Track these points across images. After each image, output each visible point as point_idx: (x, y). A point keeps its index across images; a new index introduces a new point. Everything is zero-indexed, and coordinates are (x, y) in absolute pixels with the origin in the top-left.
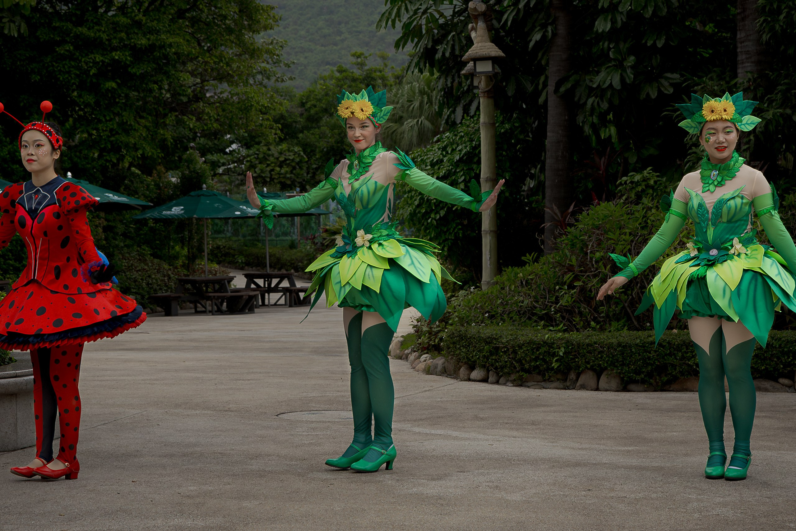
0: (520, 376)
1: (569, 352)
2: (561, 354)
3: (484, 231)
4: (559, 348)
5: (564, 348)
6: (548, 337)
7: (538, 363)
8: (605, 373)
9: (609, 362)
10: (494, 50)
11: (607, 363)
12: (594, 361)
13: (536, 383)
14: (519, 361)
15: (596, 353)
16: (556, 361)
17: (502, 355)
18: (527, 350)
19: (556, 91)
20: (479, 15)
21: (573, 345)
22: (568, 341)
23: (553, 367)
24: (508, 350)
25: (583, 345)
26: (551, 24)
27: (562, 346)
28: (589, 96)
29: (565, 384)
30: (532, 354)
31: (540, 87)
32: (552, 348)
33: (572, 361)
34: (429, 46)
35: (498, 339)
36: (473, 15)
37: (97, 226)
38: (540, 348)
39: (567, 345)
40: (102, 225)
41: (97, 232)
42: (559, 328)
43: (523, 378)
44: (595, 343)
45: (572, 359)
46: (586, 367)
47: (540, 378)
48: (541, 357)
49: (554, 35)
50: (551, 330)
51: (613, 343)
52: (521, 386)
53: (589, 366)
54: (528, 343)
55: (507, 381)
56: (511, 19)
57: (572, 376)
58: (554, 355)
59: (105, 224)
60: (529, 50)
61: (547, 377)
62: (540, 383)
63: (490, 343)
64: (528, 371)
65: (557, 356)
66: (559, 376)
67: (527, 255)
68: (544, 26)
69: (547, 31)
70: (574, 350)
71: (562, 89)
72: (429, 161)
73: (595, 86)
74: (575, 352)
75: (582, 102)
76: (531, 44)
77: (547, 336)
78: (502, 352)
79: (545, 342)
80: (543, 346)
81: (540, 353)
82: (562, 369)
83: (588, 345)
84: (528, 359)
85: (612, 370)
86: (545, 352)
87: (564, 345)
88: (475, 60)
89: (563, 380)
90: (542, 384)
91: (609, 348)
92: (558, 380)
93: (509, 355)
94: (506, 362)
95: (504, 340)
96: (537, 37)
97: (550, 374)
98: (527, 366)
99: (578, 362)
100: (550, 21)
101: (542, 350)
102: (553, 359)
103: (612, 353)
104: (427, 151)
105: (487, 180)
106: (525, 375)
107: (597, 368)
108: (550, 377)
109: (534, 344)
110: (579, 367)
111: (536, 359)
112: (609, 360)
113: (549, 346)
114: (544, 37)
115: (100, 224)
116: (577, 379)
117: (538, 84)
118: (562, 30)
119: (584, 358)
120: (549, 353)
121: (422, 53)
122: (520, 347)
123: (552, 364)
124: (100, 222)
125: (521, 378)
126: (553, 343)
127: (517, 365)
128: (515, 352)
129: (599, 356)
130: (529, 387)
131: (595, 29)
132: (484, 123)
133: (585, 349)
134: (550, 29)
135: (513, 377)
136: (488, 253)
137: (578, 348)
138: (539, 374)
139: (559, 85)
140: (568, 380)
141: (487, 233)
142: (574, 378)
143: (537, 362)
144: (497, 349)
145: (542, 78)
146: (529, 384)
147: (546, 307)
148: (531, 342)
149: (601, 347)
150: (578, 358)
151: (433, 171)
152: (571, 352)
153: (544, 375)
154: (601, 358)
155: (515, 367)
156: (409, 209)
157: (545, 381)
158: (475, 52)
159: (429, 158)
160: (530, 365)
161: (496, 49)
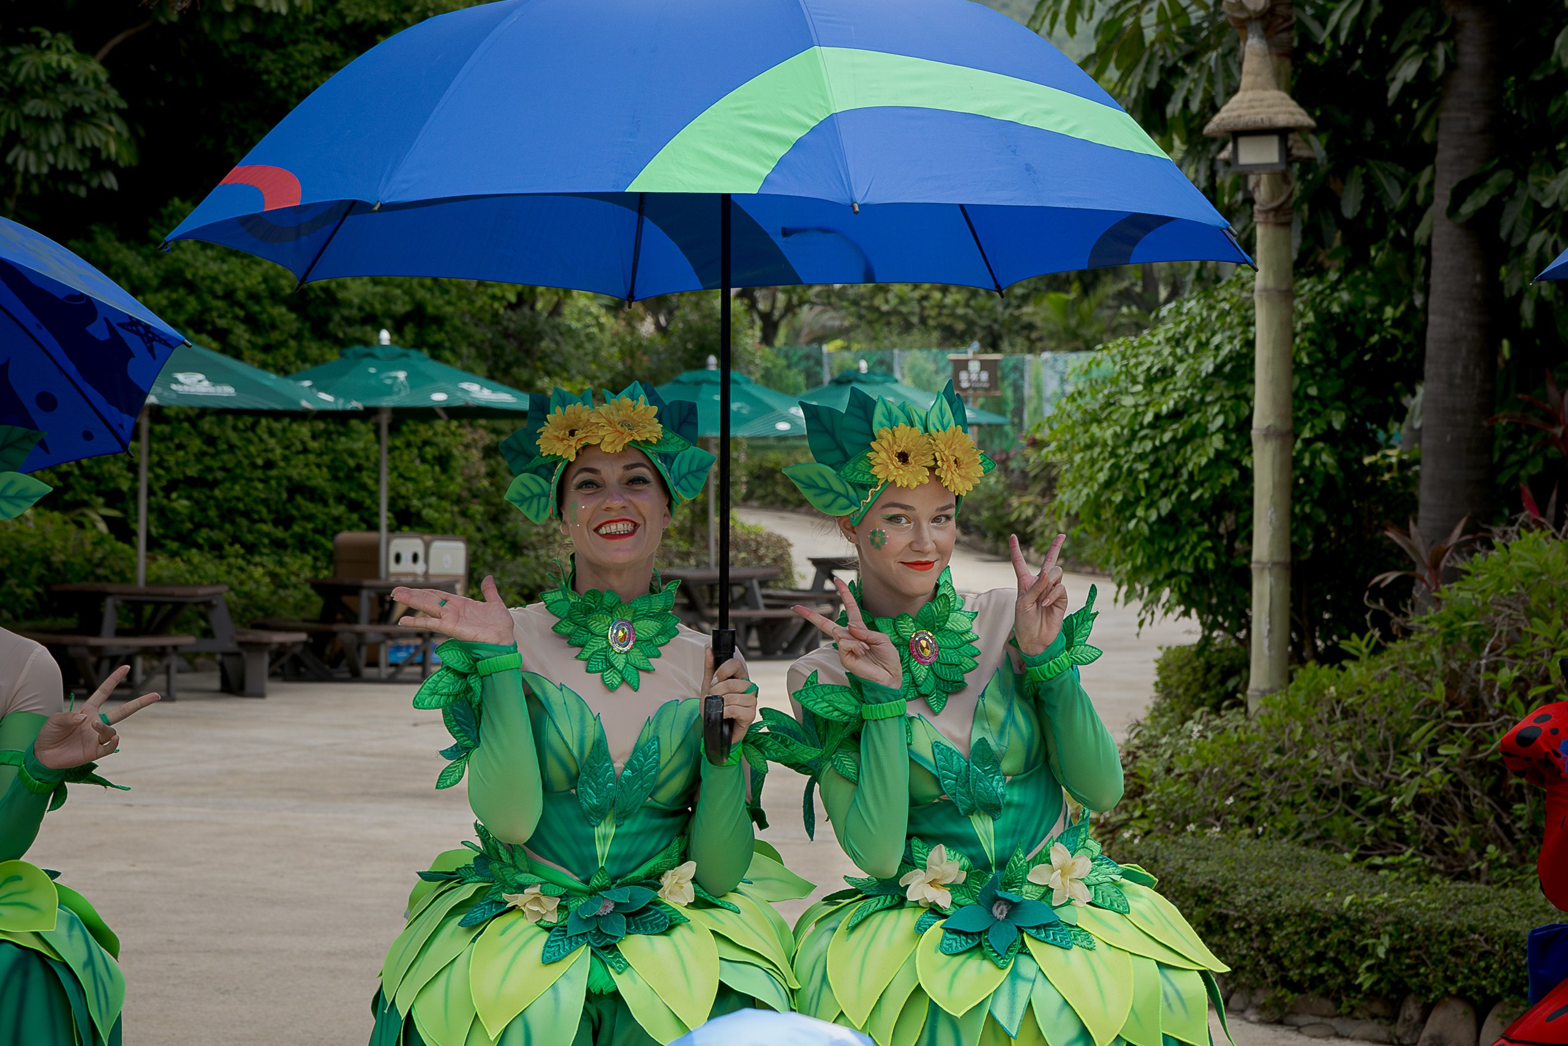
0: (1276, 998)
1: (1402, 949)
2: (1381, 952)
3: (1258, 562)
4: (1378, 936)
5: (1391, 935)
6: (1351, 904)
7: (1322, 970)
8: (1496, 1010)
9: (1507, 984)
10: (1284, 109)
11: (1502, 984)
12: (1467, 978)
13: (1318, 1020)
14: (1274, 959)
15: (1474, 956)
16: (1369, 969)
17: (1233, 939)
18: (1296, 933)
19: (1453, 210)
20: (1249, 19)
21: (1413, 930)
22: (1399, 921)
23: (1360, 985)
24: (1249, 925)
25: (1440, 933)
26: (1445, 38)
27: (1385, 932)
28: (1534, 228)
29: (1392, 1028)
30: (1309, 945)
31: (1420, 197)
32: (1360, 932)
33: (1411, 972)
34: (1152, 84)
35: (1226, 894)
36: (1235, 19)
37: (467, 447)
38: (1329, 930)
39: (1397, 930)
40: (481, 444)
41: (466, 459)
42: (1402, 858)
43: (1285, 1005)
44: (1472, 929)
45: (1409, 967)
46: (1447, 992)
47: (1327, 1005)
48: (1331, 954)
49: (1451, 66)
50: (1375, 868)
51: (1517, 934)
52: (1280, 1022)
53: (1453, 989)
54: (1299, 915)
55: (1249, 1004)
56: (1347, 23)
57: (1411, 1010)
58: (1364, 952)
59: (487, 441)
60: (1390, 103)
61: (1344, 1009)
62: (1327, 1021)
63: (1207, 901)
64: (1296, 987)
65: (1371, 956)
66: (1377, 1008)
67: (1354, 636)
68: (1428, 44)
69: (1432, 57)
70: (1414, 944)
71: (1467, 208)
72: (1140, 369)
73: (1546, 204)
74: (1419, 948)
75: (1516, 242)
76: (1394, 89)
77: (1348, 899)
78: (1235, 930)
79: (1342, 917)
80: (1337, 927)
81: (1327, 946)
82: (1384, 992)
83: (1453, 933)
84: (1297, 956)
85: (1515, 1005)
86: (1341, 942)
87: (1389, 928)
88: (1237, 134)
89: (1387, 1018)
90: (1334, 1022)
91: (1506, 947)
92: (1374, 1017)
93: (1251, 940)
94: (1244, 957)
95: (1240, 901)
96: (1407, 71)
97: (1353, 1002)
98: (1294, 974)
99: (1427, 976)
100: (1443, 31)
101: (1334, 936)
102: (1362, 963)
103: (1514, 961)
104: (1141, 346)
105: (1267, 434)
106: (1290, 998)
107: (1476, 997)
108: (1353, 1008)
109: (1314, 919)
110: (1429, 990)
111: (1319, 958)
112: (1506, 978)
113: (1352, 928)
114: (1424, 71)
115: (474, 440)
116: (1424, 1020)
117: (1414, 190)
118: (1471, 56)
119: (1441, 967)
120: (1352, 945)
121: (1136, 101)
122: (1279, 923)
123: (1357, 976)
124: (477, 436)
125: (1279, 1003)
126: (1362, 921)
127: (1269, 969)
128: (1264, 932)
129: (1482, 964)
130: (1299, 1029)
131: (1553, 59)
132: (1265, 290)
133: (1444, 943)
134: (1440, 51)
135: (1261, 998)
136: (1265, 619)
137: (1427, 938)
138: (1326, 994)
139: (1459, 195)
140: (1400, 1020)
141: (1263, 569)
142: (1417, 1017)
143: (1320, 965)
144: (1223, 919)
145: (1425, 176)
146: (1301, 1020)
147: (1386, 785)
148: (1304, 914)
149: (1486, 940)
150: (1424, 964)
151: (1147, 398)
152: (1409, 949)
153: (1337, 1002)
154: (1487, 969)
155: (1264, 975)
156: (1085, 491)
157: (1340, 1015)
158: (1235, 114)
159: (1141, 364)
160: (1301, 974)
161: (1292, 106)
